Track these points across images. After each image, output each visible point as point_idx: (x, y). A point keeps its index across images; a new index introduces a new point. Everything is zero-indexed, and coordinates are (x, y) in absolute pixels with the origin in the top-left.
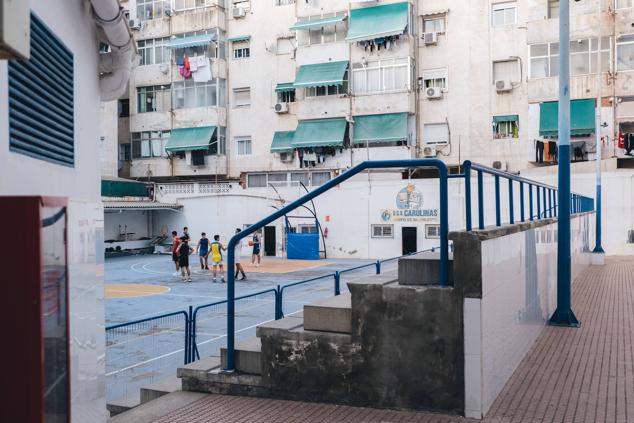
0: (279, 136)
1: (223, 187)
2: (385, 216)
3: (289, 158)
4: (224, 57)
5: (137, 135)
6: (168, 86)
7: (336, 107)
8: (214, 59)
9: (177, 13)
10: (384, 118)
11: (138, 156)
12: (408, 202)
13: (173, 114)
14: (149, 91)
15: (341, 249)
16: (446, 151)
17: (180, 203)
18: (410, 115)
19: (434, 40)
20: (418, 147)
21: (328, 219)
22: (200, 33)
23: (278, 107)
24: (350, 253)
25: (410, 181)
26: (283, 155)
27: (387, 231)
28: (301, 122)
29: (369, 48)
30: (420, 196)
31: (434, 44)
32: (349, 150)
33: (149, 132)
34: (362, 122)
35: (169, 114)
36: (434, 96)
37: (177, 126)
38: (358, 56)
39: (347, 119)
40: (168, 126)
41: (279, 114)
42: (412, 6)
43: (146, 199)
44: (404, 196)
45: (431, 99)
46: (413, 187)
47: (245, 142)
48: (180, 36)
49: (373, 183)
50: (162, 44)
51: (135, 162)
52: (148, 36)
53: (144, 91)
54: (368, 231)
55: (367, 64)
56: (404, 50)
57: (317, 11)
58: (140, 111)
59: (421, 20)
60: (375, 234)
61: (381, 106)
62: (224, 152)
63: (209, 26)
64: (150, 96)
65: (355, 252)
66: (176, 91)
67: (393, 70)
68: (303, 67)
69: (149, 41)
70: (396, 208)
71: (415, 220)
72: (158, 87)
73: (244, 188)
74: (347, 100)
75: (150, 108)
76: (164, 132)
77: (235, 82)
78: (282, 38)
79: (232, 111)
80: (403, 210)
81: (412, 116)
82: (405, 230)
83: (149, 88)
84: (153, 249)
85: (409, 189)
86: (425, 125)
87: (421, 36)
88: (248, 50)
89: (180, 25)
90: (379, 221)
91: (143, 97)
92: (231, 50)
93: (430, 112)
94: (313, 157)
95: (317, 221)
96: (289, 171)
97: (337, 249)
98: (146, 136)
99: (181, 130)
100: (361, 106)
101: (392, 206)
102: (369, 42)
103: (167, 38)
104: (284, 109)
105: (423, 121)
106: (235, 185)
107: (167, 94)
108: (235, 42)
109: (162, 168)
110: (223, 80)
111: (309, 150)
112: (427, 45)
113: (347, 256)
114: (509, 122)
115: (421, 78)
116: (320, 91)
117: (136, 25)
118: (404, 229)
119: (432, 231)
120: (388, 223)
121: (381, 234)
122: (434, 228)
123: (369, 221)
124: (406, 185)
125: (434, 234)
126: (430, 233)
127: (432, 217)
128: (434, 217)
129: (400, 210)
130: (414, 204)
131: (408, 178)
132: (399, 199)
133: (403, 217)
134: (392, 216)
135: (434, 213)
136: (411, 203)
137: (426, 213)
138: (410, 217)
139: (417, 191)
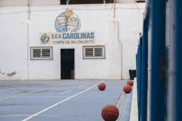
2: (44, 38)
12: (66, 26)
24: (8, 75)
25: (68, 6)
27: (46, 53)
30: (77, 20)
44: (62, 20)
46: (71, 12)
49: (32, 8)
54: (27, 53)
60: (34, 56)
65: (14, 73)
70: (55, 31)
71: (73, 42)
80: (61, 34)
82: (63, 51)
85: (67, 14)
90: (37, 43)
101: (51, 29)
113: (6, 77)
119: (89, 52)
120: (46, 45)
121: (40, 56)
122: (92, 50)
123: (28, 45)
124: (64, 11)
125: (91, 55)
126: (87, 54)
127: (88, 39)
128: (91, 39)
129: (58, 33)
130: (72, 28)
131: (66, 4)
132: (57, 23)
133: (61, 39)
134: (51, 40)
135: (91, 36)
136: (69, 27)
137: (84, 35)
138: (68, 40)
139: (74, 16)
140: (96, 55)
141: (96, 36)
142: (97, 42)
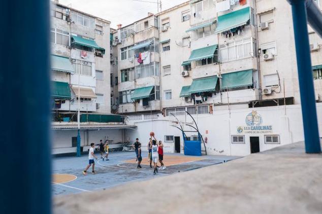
0: (184, 88)
1: (155, 116)
2: (240, 130)
3: (189, 100)
4: (158, 51)
5: (121, 93)
6: (133, 68)
7: (212, 70)
8: (153, 53)
9: (137, 33)
10: (239, 74)
11: (121, 103)
12: (253, 122)
13: (135, 81)
14: (126, 71)
15: (214, 150)
16: (277, 90)
17: (136, 125)
18: (254, 71)
19: (267, 26)
20: (260, 89)
21: (207, 132)
22: (146, 41)
23: (183, 73)
24: (220, 152)
25: (254, 109)
26: (186, 98)
27: (241, 139)
28: (194, 80)
29: (228, 35)
30: (260, 118)
31: (267, 29)
32: (220, 93)
33: (126, 91)
34: (226, 77)
35: (134, 81)
36: (268, 58)
37: (137, 87)
38: (222, 40)
39: (218, 76)
40: (134, 88)
41: (185, 77)
42: (253, 10)
43: (121, 123)
44: (250, 118)
45: (267, 61)
46: (256, 112)
47: (169, 93)
48: (138, 43)
49: (231, 111)
50: (131, 48)
51: (120, 106)
52: (125, 46)
53: (124, 72)
54: (229, 139)
55: (228, 45)
56: (249, 34)
57: (201, 20)
58: (122, 82)
59: (258, 16)
60: (234, 141)
61: (237, 67)
62: (159, 98)
63: (150, 37)
64: (126, 74)
65: (222, 151)
66: (137, 70)
67: (243, 46)
68: (194, 51)
69: (126, 48)
70: (246, 125)
71: (257, 132)
72: (129, 69)
73: (165, 116)
74: (218, 66)
75: (126, 79)
76: (132, 90)
77: (164, 63)
78: (185, 38)
79: (162, 78)
80: (250, 127)
81: (256, 71)
83: (126, 70)
84: (122, 148)
85: (253, 114)
86: (264, 76)
87: (259, 25)
88: (169, 46)
89: (138, 38)
90: (236, 133)
91: (124, 74)
92: (161, 47)
93: (266, 68)
94: (200, 98)
95: (199, 134)
96: (186, 106)
97: (213, 149)
98: (125, 93)
99: (138, 89)
100: (225, 68)
101: (243, 124)
102: (228, 32)
103: (133, 45)
104: (186, 74)
105: (262, 74)
106: (160, 115)
107: (133, 72)
108: (163, 43)
109: (131, 108)
110: (158, 63)
111: (198, 94)
112: (263, 30)
113: (218, 154)
114: (318, 70)
115: (260, 49)
116: (204, 62)
117: (120, 41)
118: (251, 137)
119: (268, 139)
120: (241, 134)
121: (237, 141)
122: (270, 138)
123: (230, 134)
124: (251, 112)
125: (270, 141)
126: (267, 141)
127: (268, 130)
128: (270, 130)
129: (248, 127)
130: (257, 123)
131: (252, 107)
132: (247, 120)
133: (250, 130)
134: (244, 131)
135: (269, 128)
136: (255, 122)
137: (265, 128)
138: (254, 131)
139: (258, 115)
140: (274, 141)
141: (272, 128)
142: (274, 132)
